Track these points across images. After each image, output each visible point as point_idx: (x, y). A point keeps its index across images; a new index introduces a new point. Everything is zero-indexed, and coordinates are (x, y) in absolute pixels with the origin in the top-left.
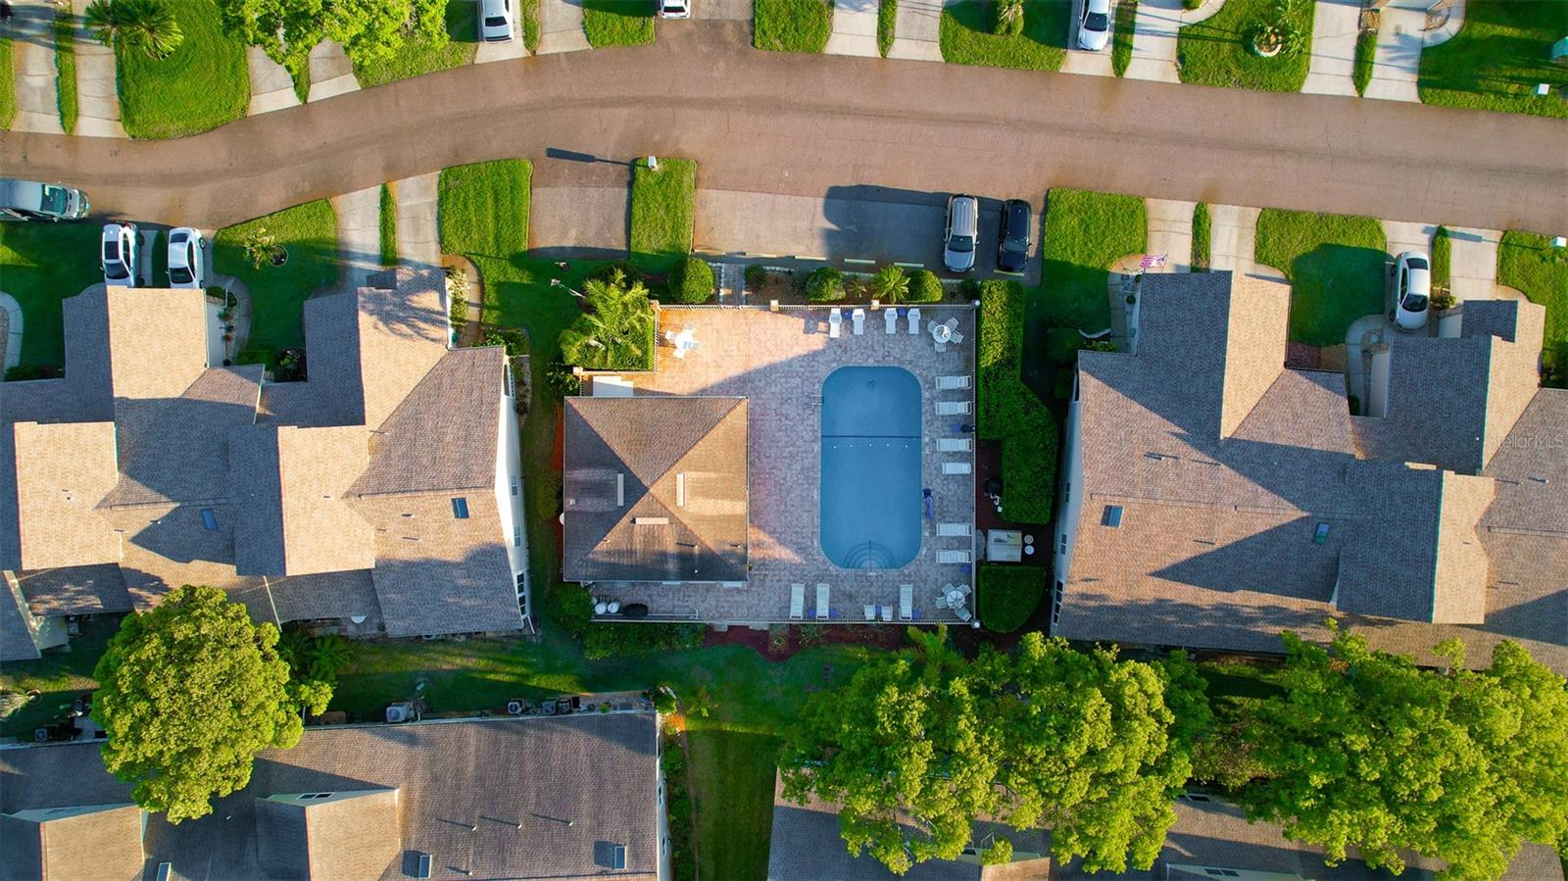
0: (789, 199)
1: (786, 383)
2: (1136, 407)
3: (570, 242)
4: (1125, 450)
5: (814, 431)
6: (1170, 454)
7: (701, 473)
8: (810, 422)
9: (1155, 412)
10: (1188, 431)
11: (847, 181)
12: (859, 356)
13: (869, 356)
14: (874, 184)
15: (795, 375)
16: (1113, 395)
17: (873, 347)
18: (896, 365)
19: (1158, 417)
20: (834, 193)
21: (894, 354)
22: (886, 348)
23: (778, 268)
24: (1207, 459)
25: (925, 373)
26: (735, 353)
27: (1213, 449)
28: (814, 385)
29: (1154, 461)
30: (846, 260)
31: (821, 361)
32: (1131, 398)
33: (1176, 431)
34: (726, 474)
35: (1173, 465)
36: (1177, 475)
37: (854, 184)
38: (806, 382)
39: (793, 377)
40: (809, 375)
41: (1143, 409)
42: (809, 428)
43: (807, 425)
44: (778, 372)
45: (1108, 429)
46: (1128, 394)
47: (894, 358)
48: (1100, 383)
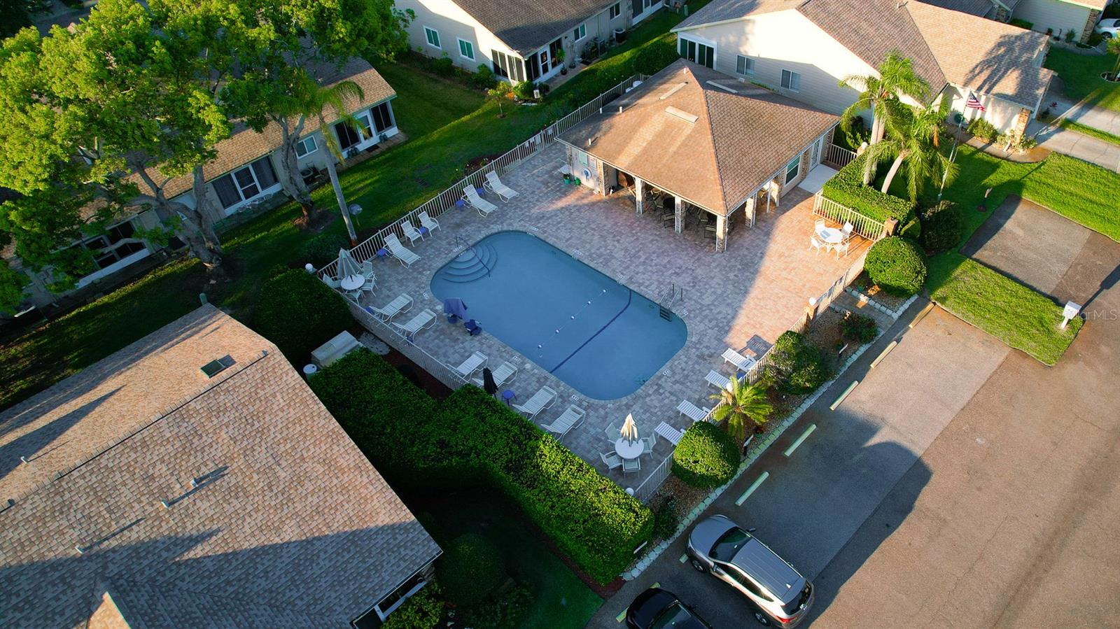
0: (941, 423)
1: (714, 293)
2: (290, 533)
3: (1009, 225)
4: (262, 455)
5: (640, 285)
6: (185, 501)
7: (684, 138)
8: (653, 287)
9: (255, 551)
10: (179, 564)
11: (927, 498)
12: (683, 365)
13: (674, 373)
14: (902, 528)
15: (715, 303)
16: (339, 523)
17: (682, 384)
18: (639, 391)
19: (246, 545)
20: (918, 474)
21: (653, 397)
22: (667, 395)
23: (855, 357)
24: (113, 543)
25: (602, 412)
26: (784, 274)
27: (113, 569)
28: (689, 311)
29: (205, 471)
30: (814, 427)
31: (709, 331)
32: (307, 541)
33: (199, 547)
34: (664, 161)
35: (169, 487)
36: (152, 478)
37: (917, 503)
38: (699, 306)
39: (714, 300)
40: (704, 313)
41: (277, 540)
42: (647, 283)
43: (652, 284)
44: (731, 293)
45: (308, 465)
46: (317, 543)
47: (650, 395)
48: (372, 525)
